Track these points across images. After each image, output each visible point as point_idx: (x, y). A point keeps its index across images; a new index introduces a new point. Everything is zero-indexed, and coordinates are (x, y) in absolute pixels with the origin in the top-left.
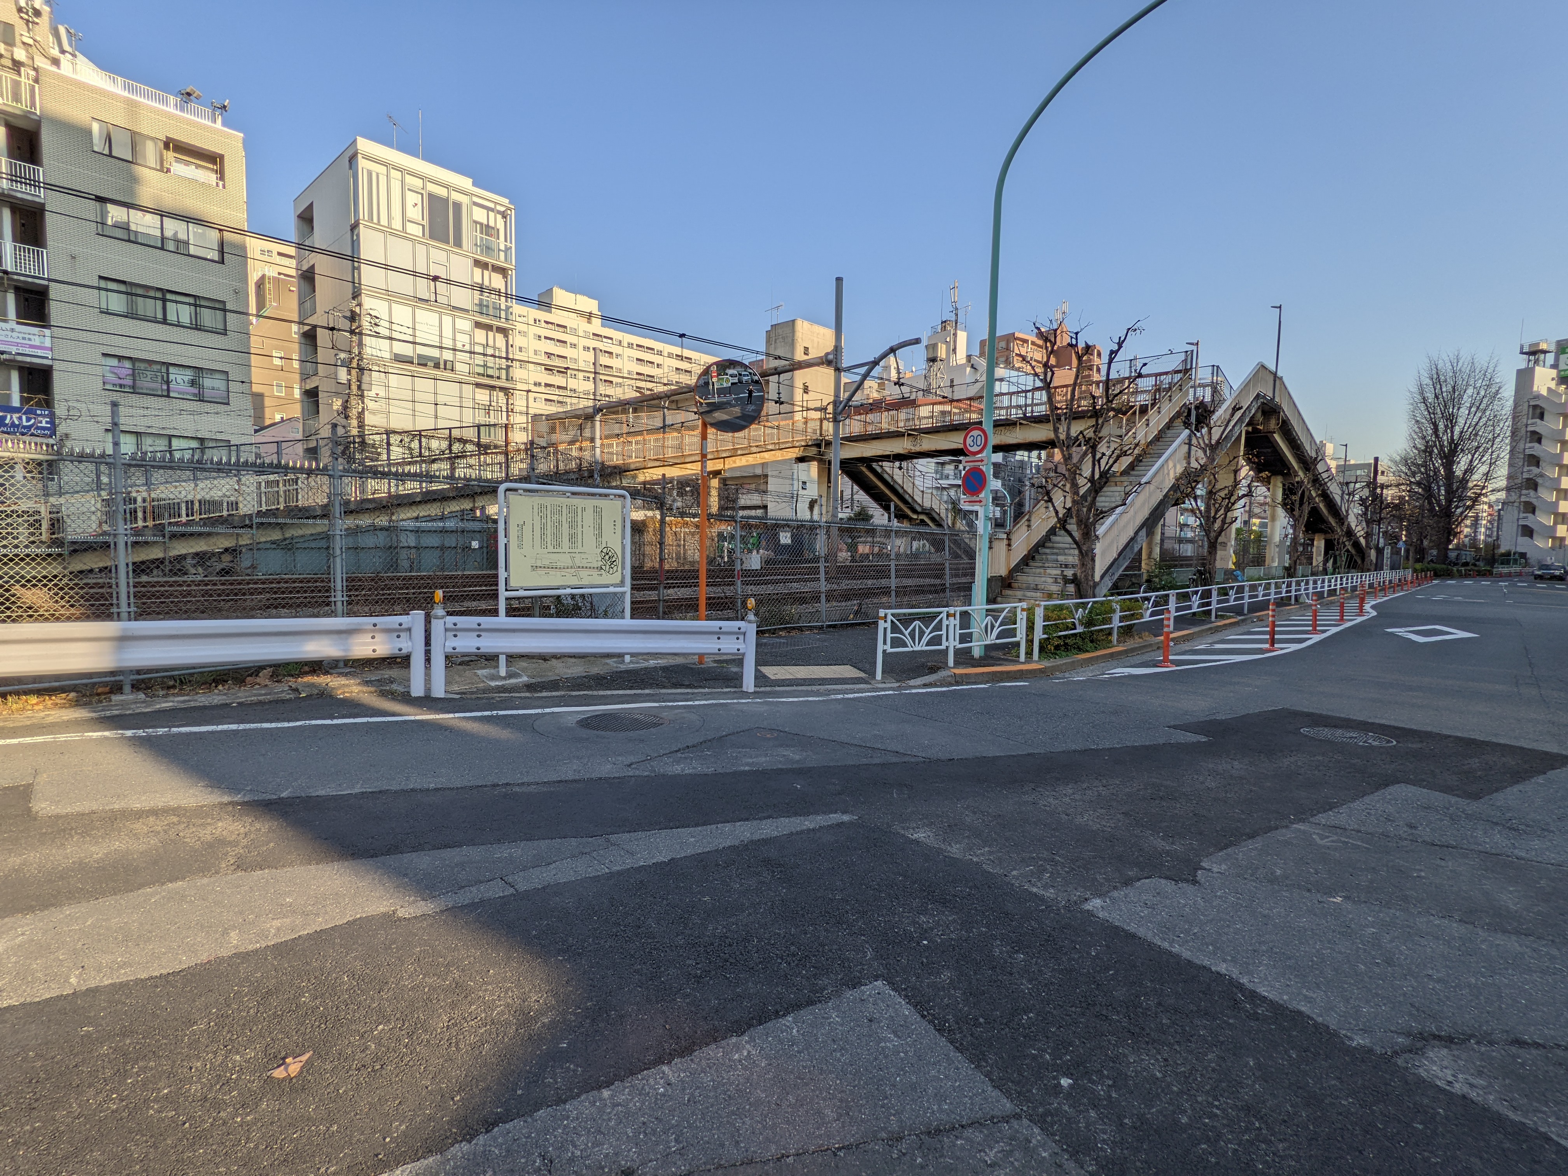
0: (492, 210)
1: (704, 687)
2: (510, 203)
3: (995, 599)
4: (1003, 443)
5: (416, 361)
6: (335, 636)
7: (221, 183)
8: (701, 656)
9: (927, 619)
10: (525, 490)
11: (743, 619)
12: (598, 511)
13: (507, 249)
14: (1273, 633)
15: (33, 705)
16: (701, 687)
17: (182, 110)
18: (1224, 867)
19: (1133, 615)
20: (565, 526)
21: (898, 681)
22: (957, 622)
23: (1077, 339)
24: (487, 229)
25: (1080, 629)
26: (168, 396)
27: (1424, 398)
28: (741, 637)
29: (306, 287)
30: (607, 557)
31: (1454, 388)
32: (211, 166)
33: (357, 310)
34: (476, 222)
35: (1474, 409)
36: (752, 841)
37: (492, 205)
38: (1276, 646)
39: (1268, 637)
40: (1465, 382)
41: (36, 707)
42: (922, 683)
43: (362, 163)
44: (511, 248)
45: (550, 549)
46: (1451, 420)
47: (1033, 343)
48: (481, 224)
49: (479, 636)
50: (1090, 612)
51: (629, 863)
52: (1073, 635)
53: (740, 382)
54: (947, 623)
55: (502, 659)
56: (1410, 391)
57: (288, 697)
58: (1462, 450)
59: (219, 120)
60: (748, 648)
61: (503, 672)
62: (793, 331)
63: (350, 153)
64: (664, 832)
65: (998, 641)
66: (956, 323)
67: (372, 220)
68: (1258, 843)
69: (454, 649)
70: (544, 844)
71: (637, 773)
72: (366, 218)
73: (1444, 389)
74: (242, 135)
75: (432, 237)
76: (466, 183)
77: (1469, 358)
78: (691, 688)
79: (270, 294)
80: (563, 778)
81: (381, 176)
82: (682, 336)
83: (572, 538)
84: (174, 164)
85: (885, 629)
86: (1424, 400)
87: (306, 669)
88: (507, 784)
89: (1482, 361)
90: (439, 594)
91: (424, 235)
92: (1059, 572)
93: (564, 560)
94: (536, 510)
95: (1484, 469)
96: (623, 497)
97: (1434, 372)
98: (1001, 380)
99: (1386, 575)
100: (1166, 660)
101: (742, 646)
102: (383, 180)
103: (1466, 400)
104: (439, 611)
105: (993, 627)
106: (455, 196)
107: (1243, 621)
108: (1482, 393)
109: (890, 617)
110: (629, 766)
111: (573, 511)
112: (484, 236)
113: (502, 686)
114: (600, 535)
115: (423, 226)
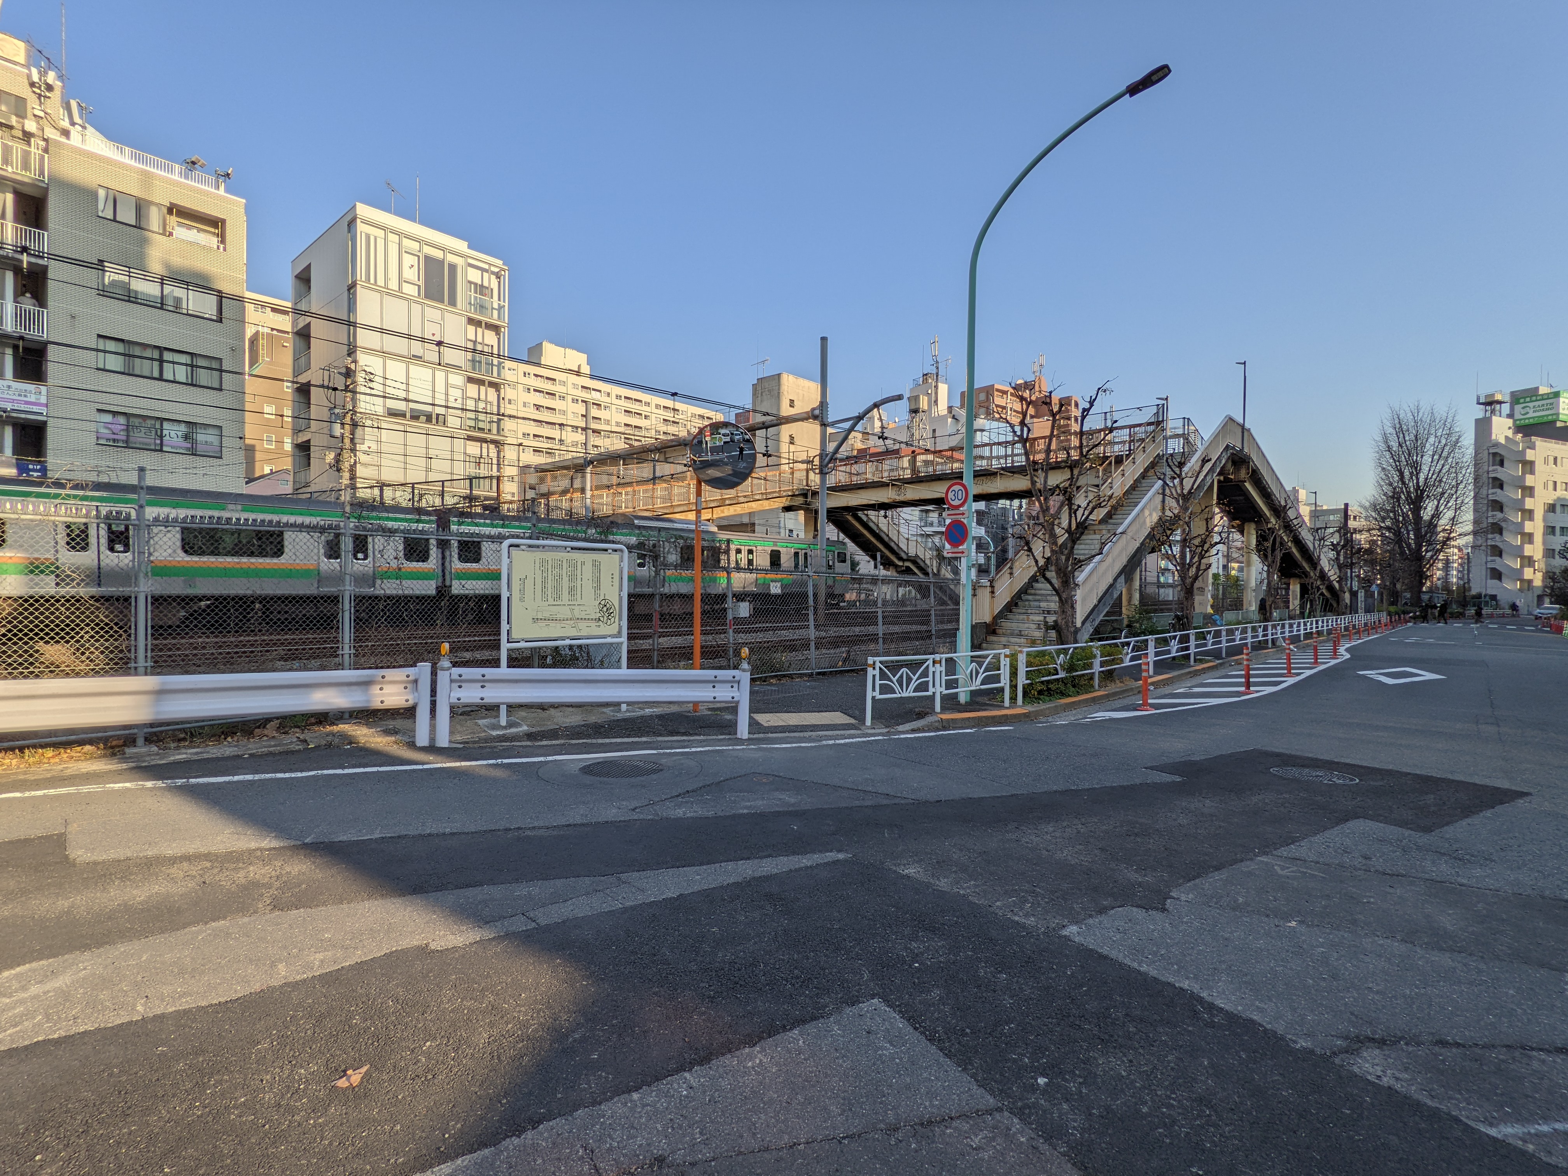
0: (487, 271)
1: (700, 735)
2: (504, 264)
3: (980, 645)
4: (985, 492)
5: (408, 415)
6: (346, 688)
7: (222, 246)
8: (696, 704)
9: (914, 666)
10: (527, 546)
11: (736, 667)
12: (596, 565)
13: (501, 307)
14: (1248, 676)
15: (49, 758)
16: (696, 734)
17: (186, 178)
18: (1191, 896)
19: (1113, 660)
20: (565, 579)
21: (887, 727)
22: (943, 669)
23: (1051, 397)
24: (481, 289)
25: (1062, 675)
26: (161, 450)
27: (1389, 447)
28: (736, 685)
29: (301, 343)
30: (605, 609)
31: (1416, 436)
32: (212, 230)
33: (353, 366)
34: (470, 282)
35: (1436, 457)
36: (754, 878)
37: (486, 266)
38: (1252, 689)
39: (1243, 680)
40: (1426, 432)
41: (52, 761)
42: (910, 728)
43: (361, 227)
44: (504, 306)
45: (551, 601)
46: (1416, 468)
47: (1012, 394)
48: (476, 284)
49: (483, 687)
50: (1071, 658)
51: (640, 899)
52: (1056, 680)
53: (732, 441)
54: (934, 669)
55: (503, 709)
56: (1375, 440)
57: (297, 748)
58: (1428, 496)
59: (222, 188)
60: (743, 696)
61: (503, 721)
62: (779, 385)
63: (349, 218)
64: (671, 871)
65: (983, 687)
66: (937, 376)
67: (369, 280)
68: (1224, 874)
69: (459, 699)
70: (559, 883)
71: (642, 817)
72: (363, 279)
73: (1407, 438)
74: (244, 201)
75: (427, 296)
76: (461, 245)
77: (1429, 408)
78: (687, 735)
79: (263, 350)
80: (571, 821)
81: (378, 239)
82: (674, 394)
83: (572, 590)
84: (176, 228)
85: (874, 676)
86: (1389, 449)
87: (313, 720)
88: (519, 828)
89: (1441, 411)
90: (446, 647)
91: (419, 294)
92: (1042, 618)
93: (565, 612)
94: (537, 565)
95: (1450, 514)
96: (621, 551)
97: (1397, 421)
98: (982, 431)
99: (1361, 618)
100: (1146, 703)
101: (736, 694)
102: (381, 243)
103: (1429, 449)
104: (445, 663)
105: (977, 673)
106: (451, 258)
107: (1221, 664)
108: (1443, 441)
109: (878, 665)
110: (633, 810)
111: (573, 565)
112: (478, 296)
113: (504, 735)
114: (598, 587)
115: (419, 286)
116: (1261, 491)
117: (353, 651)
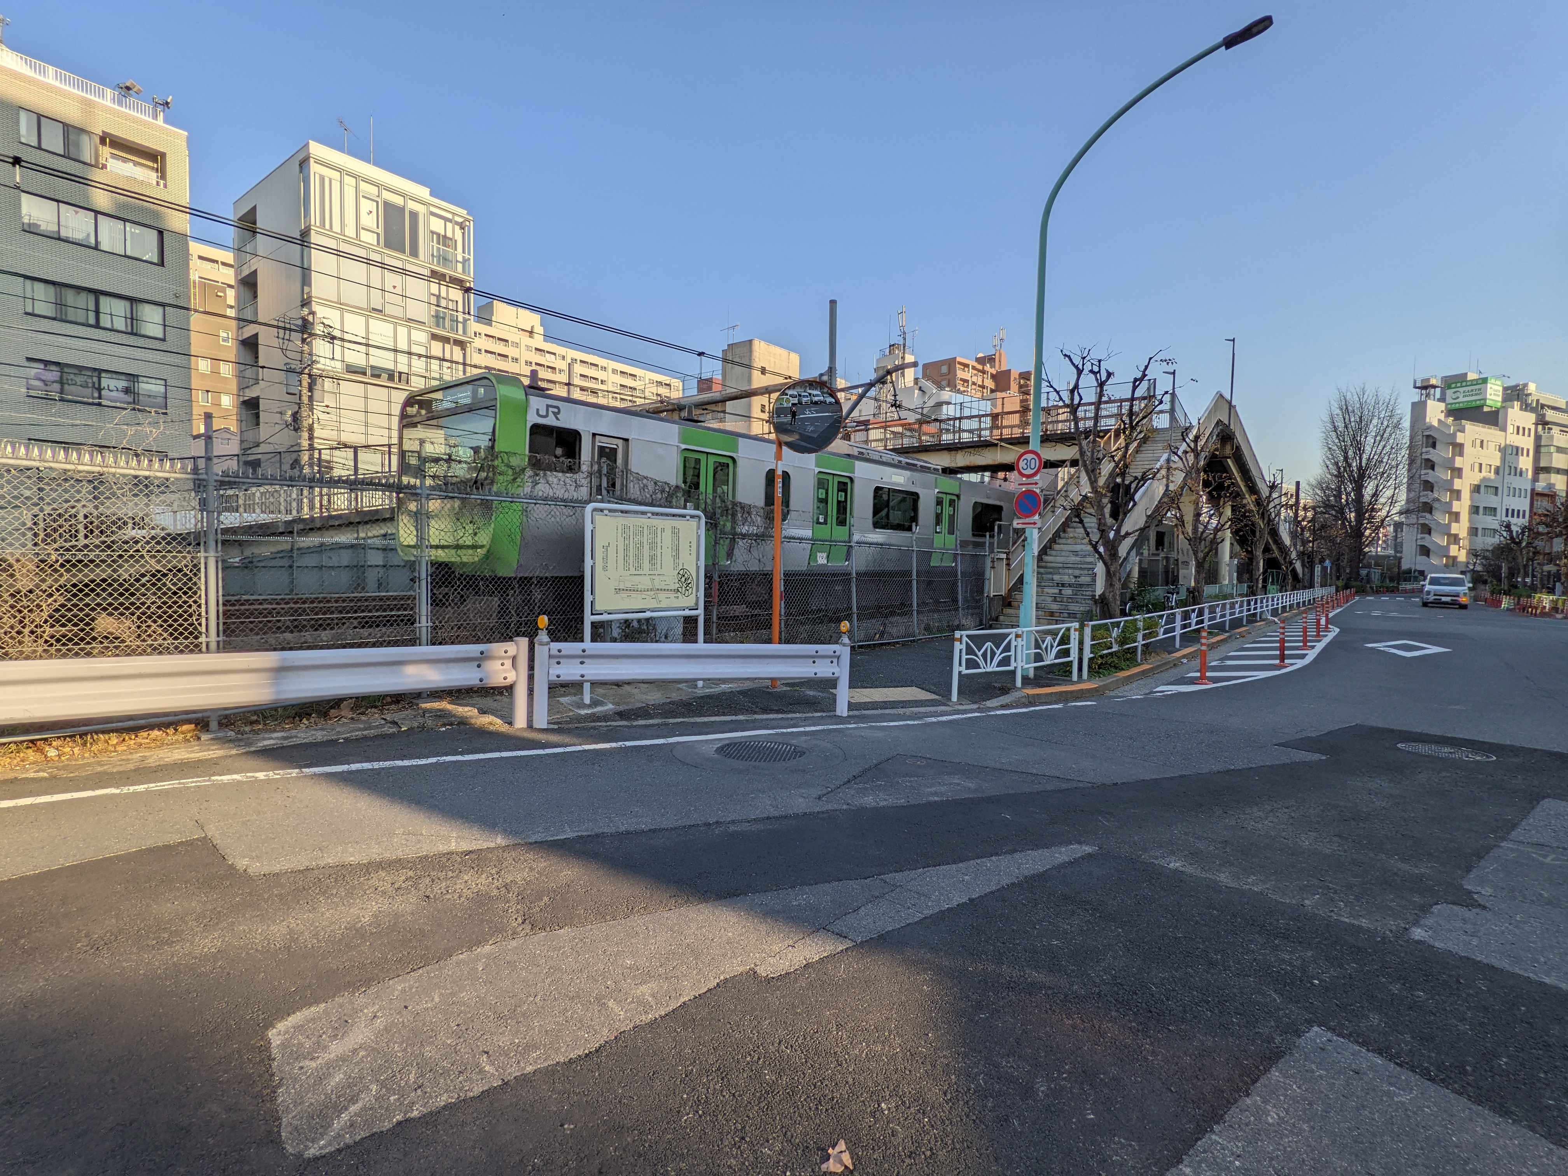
0: (450, 221)
1: (794, 712)
2: (468, 214)
3: (997, 617)
5: (369, 372)
6: (443, 665)
7: (162, 182)
8: (773, 680)
9: (998, 640)
10: (610, 511)
11: (836, 643)
12: (675, 532)
13: (465, 261)
15: (114, 746)
16: (791, 712)
17: (120, 104)
18: (1488, 889)
19: (1150, 633)
20: (646, 547)
21: (974, 703)
22: (1024, 643)
23: (1099, 367)
24: (444, 240)
25: (1115, 648)
26: (99, 404)
27: (1335, 427)
28: (835, 661)
29: (246, 293)
30: (683, 579)
31: (1361, 418)
32: (151, 164)
33: (310, 318)
34: (433, 233)
35: (1378, 438)
36: (1028, 877)
37: (450, 216)
38: (1286, 661)
40: (1370, 414)
41: (119, 748)
42: (999, 704)
43: (314, 168)
44: (469, 259)
45: (633, 571)
46: (1359, 449)
47: (974, 368)
48: (438, 235)
49: (582, 663)
50: (1123, 631)
51: (933, 905)
52: (1110, 654)
54: (1015, 643)
55: (587, 686)
56: (1322, 420)
57: (391, 730)
58: (1369, 477)
59: (161, 116)
60: (842, 672)
61: (587, 701)
62: (751, 351)
63: (301, 156)
65: (1057, 661)
66: (904, 347)
67: (324, 226)
69: (558, 676)
71: (835, 806)
72: (318, 224)
73: (1352, 419)
74: (186, 133)
75: (387, 245)
76: (423, 192)
77: (1374, 391)
78: (781, 713)
81: (333, 181)
83: (652, 558)
84: (110, 160)
85: (961, 650)
86: (1335, 429)
87: (389, 699)
89: (1385, 394)
90: (543, 620)
91: (378, 243)
92: (1057, 591)
93: (644, 582)
94: (620, 531)
95: (1389, 493)
96: (699, 517)
97: (1343, 403)
98: (949, 403)
99: (1319, 592)
100: (1203, 677)
101: (836, 670)
102: (336, 186)
103: (1372, 430)
104: (543, 636)
105: (1052, 647)
106: (412, 205)
107: (1230, 637)
108: (1385, 423)
109: (965, 639)
111: (653, 531)
112: (441, 246)
113: (593, 714)
114: (677, 557)
115: (378, 234)
116: (1240, 468)
117: (430, 624)
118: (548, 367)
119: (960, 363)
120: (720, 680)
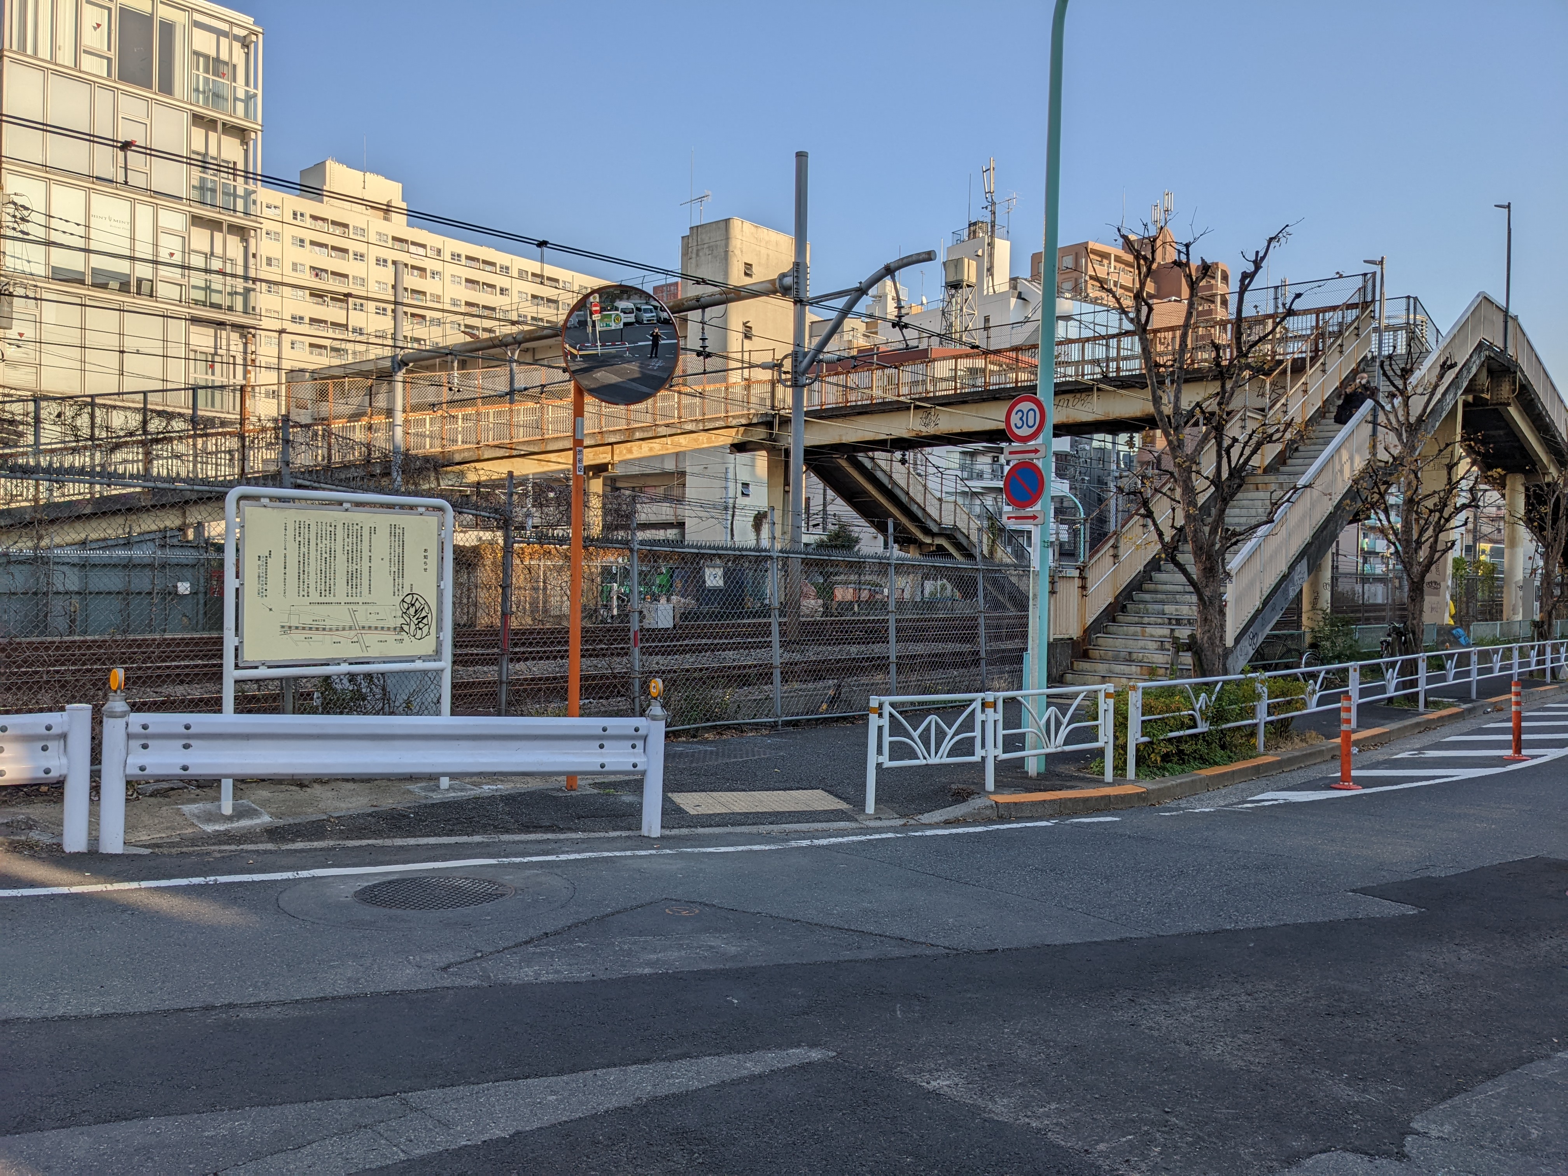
0: (226, 34)
1: (576, 830)
2: (255, 23)
3: (1062, 676)
4: (1071, 420)
5: (88, 280)
8: (571, 776)
9: (949, 711)
10: (271, 498)
11: (642, 714)
12: (397, 534)
13: (249, 98)
14: (1517, 731)
16: (570, 830)
18: (1447, 1128)
19: (1289, 703)
20: (341, 558)
21: (902, 816)
22: (1000, 716)
23: (1188, 254)
24: (216, 65)
25: (1203, 727)
28: (640, 744)
30: (412, 611)
34: (197, 54)
36: (655, 1099)
37: (225, 27)
38: (1524, 752)
39: (1510, 737)
42: (942, 819)
44: (255, 95)
45: (315, 597)
47: (1118, 259)
48: (207, 57)
49: (186, 747)
50: (1219, 699)
51: (442, 1141)
52: (1191, 736)
53: (639, 321)
54: (983, 717)
55: (227, 786)
60: (652, 762)
61: (227, 807)
62: (727, 238)
64: (504, 1086)
65: (1068, 748)
66: (993, 226)
67: (25, 49)
68: (1501, 1086)
69: (142, 769)
70: (290, 1111)
71: (458, 982)
72: (15, 46)
75: (122, 77)
78: (554, 832)
80: (329, 992)
82: (542, 244)
83: (352, 578)
85: (880, 728)
88: (231, 1006)
90: (118, 675)
91: (109, 73)
92: (1166, 632)
93: (338, 615)
94: (290, 532)
96: (440, 509)
98: (1067, 318)
100: (1347, 777)
101: (641, 760)
104: (118, 704)
105: (1058, 724)
106: (163, 12)
107: (1469, 711)
109: (887, 709)
110: (445, 969)
111: (355, 533)
112: (211, 77)
113: (226, 833)
114: (400, 573)
115: (109, 60)
118: (413, 267)
119: (1094, 252)
120: (480, 774)
